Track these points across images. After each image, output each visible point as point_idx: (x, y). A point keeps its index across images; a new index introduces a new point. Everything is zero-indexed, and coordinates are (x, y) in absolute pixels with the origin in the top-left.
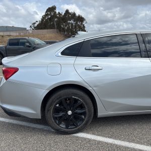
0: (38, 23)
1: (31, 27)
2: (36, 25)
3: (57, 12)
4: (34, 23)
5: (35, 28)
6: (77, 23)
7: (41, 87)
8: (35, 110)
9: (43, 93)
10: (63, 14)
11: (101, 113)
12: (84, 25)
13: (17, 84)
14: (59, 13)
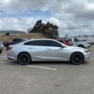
0: (32, 29)
1: (27, 31)
2: (30, 30)
3: (43, 23)
4: (29, 29)
5: (30, 31)
6: (53, 30)
7: (18, 52)
8: (15, 57)
9: (18, 54)
10: (46, 24)
11: (33, 60)
12: (57, 31)
13: (11, 51)
14: (44, 24)
